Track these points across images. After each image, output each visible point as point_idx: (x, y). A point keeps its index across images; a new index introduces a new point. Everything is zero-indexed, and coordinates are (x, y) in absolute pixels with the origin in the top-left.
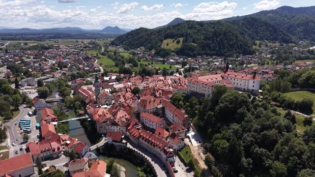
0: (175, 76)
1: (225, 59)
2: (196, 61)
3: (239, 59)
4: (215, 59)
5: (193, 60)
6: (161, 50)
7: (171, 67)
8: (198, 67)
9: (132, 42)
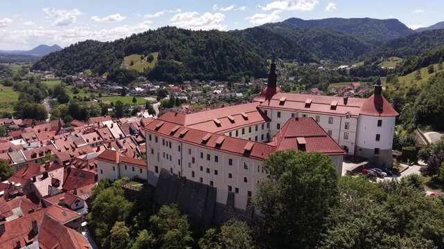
0: (140, 116)
1: (229, 85)
2: (183, 89)
3: (250, 84)
4: (213, 85)
5: (177, 87)
6: (117, 72)
7: (134, 101)
8: (186, 98)
9: (70, 63)
